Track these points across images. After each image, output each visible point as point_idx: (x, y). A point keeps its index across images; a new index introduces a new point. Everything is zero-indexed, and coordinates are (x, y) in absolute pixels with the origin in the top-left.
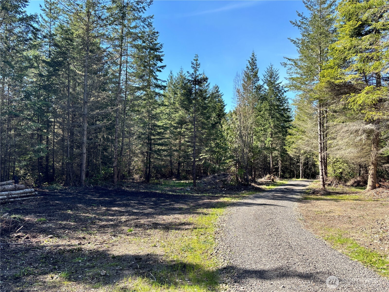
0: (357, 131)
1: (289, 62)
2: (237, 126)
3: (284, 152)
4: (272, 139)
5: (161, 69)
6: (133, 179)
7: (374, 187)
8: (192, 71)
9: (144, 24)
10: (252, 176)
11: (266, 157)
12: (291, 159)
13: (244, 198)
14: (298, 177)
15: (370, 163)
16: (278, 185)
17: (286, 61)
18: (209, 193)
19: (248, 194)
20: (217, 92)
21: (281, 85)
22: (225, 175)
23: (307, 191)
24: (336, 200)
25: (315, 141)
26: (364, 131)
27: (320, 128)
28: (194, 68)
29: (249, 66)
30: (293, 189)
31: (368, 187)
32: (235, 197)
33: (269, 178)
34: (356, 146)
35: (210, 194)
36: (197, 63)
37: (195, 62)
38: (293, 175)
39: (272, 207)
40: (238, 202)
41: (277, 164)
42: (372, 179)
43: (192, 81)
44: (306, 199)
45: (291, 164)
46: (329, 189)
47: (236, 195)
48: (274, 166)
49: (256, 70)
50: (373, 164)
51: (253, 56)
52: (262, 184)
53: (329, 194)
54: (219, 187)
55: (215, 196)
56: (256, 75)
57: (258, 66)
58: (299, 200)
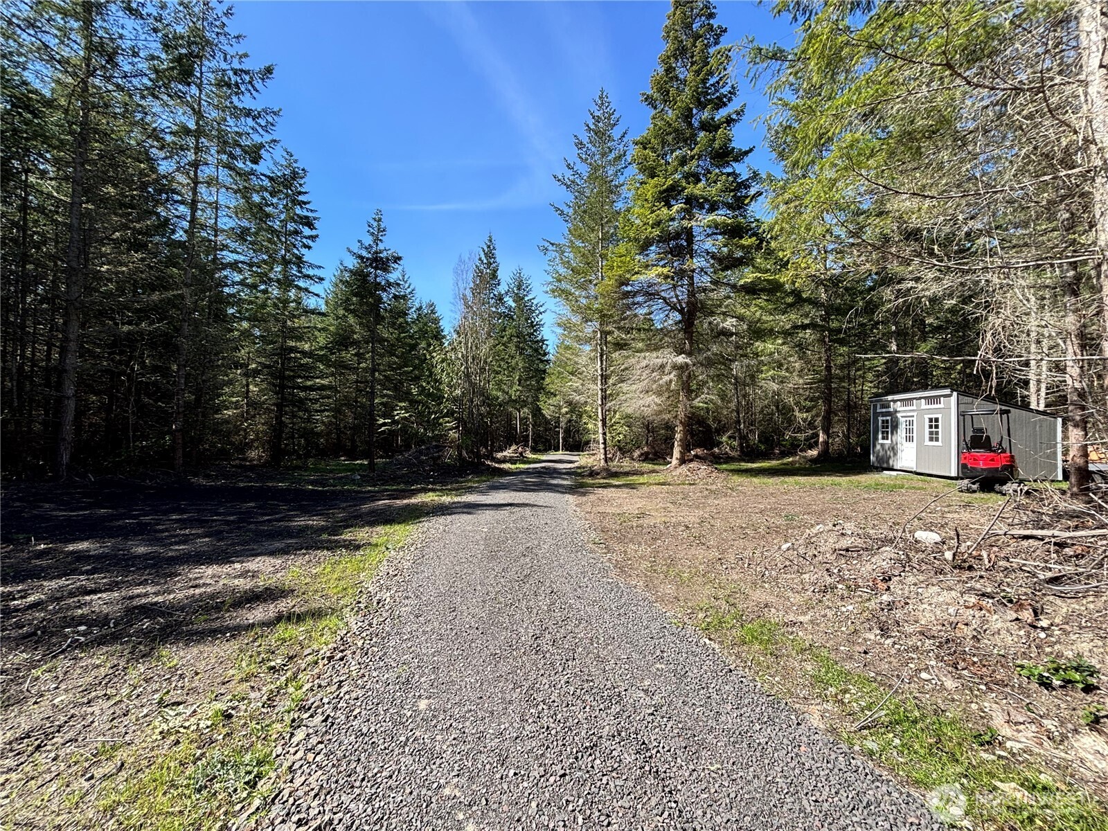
0: (662, 366)
1: (550, 248)
2: (460, 356)
3: (537, 412)
4: (520, 388)
5: (310, 243)
6: (245, 459)
7: (683, 461)
8: (368, 240)
9: (256, 123)
10: (487, 448)
11: (510, 417)
12: (547, 422)
13: (470, 490)
14: (557, 449)
15: (678, 423)
16: (530, 463)
17: (547, 244)
18: (399, 484)
19: (477, 482)
20: (433, 312)
21: (535, 302)
22: (440, 448)
23: (579, 471)
24: (631, 486)
25: (592, 386)
26: (675, 367)
27: (602, 363)
28: (372, 234)
29: (483, 258)
30: (555, 469)
31: (675, 462)
32: (450, 490)
33: (515, 451)
34: (659, 394)
35: (402, 486)
36: (379, 225)
37: (375, 224)
38: (550, 446)
39: (527, 511)
40: (454, 503)
41: (527, 430)
42: (680, 448)
43: (368, 259)
44: (582, 485)
45: (546, 430)
46: (614, 465)
47: (455, 486)
48: (521, 432)
49: (494, 265)
50: (681, 422)
51: (490, 241)
52: (504, 461)
53: (615, 475)
54: (425, 471)
55: (408, 491)
56: (494, 275)
57: (497, 260)
58: (571, 490)
